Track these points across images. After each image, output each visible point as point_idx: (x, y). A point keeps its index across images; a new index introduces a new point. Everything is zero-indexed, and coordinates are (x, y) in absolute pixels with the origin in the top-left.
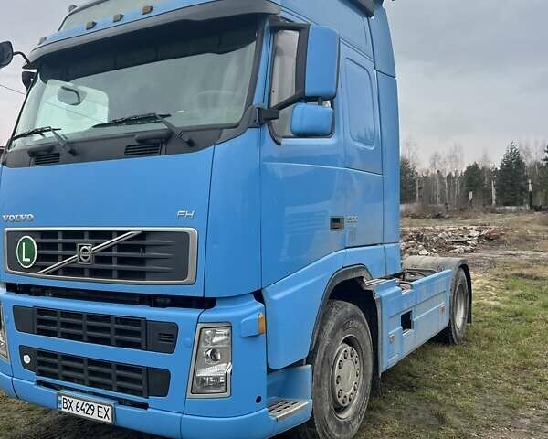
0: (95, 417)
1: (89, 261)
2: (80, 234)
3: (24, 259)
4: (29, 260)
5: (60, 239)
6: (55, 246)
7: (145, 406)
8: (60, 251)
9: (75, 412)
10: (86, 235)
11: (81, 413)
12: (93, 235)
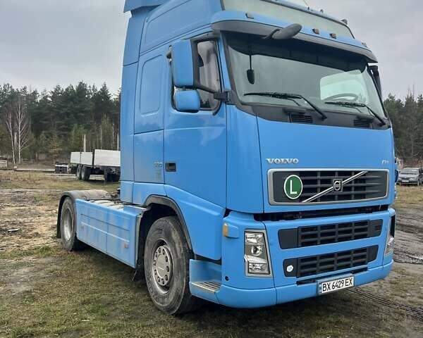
0: (344, 287)
1: (340, 190)
2: (332, 173)
3: (291, 193)
4: (296, 193)
5: (319, 177)
6: (315, 182)
7: (365, 269)
8: (319, 185)
9: (332, 290)
10: (337, 174)
11: (336, 289)
12: (341, 173)
